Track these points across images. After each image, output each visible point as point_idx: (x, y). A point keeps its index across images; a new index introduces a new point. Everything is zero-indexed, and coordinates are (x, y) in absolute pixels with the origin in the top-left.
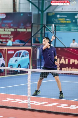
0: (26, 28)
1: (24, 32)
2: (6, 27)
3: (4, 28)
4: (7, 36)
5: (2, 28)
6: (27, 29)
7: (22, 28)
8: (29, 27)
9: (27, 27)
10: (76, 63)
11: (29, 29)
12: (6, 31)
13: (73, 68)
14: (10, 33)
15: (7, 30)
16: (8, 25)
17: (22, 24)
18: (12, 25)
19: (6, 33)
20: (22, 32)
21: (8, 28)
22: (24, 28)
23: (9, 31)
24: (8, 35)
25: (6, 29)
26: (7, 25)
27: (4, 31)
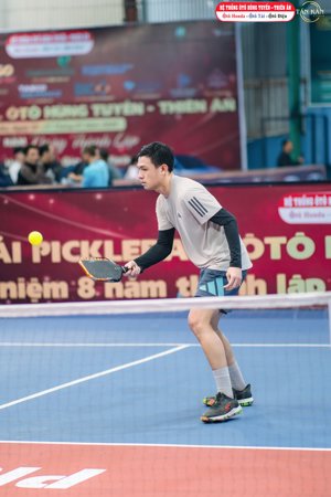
0: (207, 94)
1: (197, 116)
2: (97, 94)
3: (89, 104)
4: (104, 142)
5: (78, 103)
6: (209, 101)
7: (183, 99)
8: (222, 89)
9: (213, 89)
10: (56, 259)
11: (222, 98)
12: (101, 116)
13: (47, 279)
14: (121, 125)
15: (107, 110)
16: (108, 89)
17: (183, 79)
18: (129, 86)
19: (98, 125)
20: (185, 116)
21: (107, 102)
22: (198, 97)
23: (113, 115)
24: (112, 135)
25: (96, 108)
26: (103, 88)
27: (91, 115)
